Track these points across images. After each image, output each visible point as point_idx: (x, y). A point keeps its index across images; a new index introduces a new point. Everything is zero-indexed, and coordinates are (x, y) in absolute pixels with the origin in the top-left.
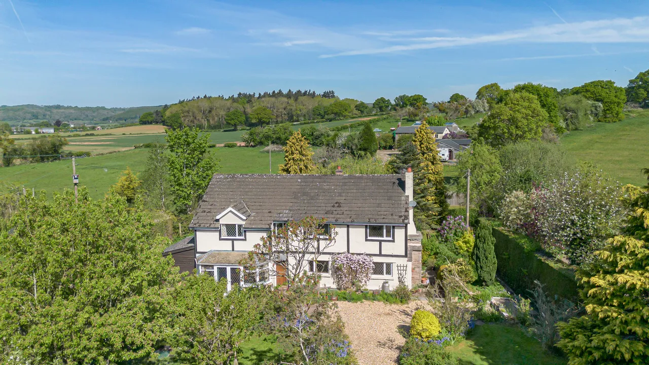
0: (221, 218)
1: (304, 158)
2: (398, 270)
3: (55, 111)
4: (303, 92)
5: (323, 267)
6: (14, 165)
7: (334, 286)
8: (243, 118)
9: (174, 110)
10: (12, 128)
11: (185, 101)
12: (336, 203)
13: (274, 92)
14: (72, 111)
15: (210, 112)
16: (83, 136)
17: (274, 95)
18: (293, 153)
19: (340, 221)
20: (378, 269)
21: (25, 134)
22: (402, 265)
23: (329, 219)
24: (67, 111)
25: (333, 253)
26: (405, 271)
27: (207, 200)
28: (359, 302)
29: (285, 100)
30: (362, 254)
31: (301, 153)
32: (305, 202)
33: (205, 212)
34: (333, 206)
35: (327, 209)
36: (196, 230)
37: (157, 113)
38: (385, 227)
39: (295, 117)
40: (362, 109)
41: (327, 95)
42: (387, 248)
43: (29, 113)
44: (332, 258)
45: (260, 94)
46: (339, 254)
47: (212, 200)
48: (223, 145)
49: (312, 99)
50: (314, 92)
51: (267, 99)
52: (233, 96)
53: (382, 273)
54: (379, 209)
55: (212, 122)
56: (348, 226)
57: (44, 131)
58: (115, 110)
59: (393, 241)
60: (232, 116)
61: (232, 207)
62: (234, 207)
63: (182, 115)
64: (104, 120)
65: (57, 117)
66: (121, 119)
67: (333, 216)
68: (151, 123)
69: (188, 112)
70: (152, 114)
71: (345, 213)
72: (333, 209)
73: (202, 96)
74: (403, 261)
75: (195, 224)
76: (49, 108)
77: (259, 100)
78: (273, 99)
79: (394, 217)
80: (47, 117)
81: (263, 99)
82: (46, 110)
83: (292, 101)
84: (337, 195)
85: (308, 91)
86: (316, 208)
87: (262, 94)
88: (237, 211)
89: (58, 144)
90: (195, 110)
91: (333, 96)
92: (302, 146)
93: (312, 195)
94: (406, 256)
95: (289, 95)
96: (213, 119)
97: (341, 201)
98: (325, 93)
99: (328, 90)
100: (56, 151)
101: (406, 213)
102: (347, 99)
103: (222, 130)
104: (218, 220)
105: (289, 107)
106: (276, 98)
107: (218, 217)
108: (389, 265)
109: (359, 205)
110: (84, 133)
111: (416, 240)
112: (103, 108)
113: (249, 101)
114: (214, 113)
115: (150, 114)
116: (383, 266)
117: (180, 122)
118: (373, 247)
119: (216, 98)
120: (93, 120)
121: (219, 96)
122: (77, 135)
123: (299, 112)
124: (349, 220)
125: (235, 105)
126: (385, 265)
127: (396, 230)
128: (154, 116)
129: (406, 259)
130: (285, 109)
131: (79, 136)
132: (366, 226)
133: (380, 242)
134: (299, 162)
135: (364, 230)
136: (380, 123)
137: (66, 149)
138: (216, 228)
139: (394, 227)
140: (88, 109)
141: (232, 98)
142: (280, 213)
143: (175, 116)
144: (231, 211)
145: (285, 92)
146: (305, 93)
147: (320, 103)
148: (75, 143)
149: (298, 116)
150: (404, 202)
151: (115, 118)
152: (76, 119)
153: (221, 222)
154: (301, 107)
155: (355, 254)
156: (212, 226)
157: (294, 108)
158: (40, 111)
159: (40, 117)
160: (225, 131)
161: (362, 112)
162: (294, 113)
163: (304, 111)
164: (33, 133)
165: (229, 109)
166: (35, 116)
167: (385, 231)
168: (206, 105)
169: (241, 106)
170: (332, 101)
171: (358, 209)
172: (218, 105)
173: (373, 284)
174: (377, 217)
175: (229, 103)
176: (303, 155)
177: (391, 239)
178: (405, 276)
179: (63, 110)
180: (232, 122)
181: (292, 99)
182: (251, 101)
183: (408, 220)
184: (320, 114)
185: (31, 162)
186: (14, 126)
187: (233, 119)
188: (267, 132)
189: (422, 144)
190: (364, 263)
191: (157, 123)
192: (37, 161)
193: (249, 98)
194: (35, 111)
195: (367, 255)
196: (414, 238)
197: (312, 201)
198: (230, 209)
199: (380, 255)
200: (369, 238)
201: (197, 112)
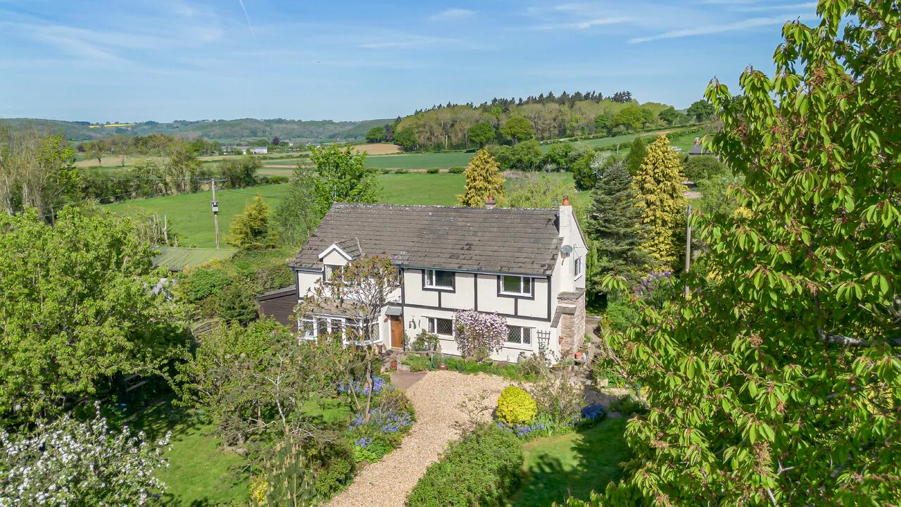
0: (325, 256)
1: (490, 187)
2: (539, 338)
3: (275, 126)
4: (584, 94)
5: (445, 326)
6: (202, 191)
7: (459, 353)
8: (492, 134)
9: (406, 124)
10: (223, 147)
11: (423, 111)
12: (467, 245)
13: (542, 95)
14: (295, 126)
15: (453, 125)
16: (297, 157)
17: (541, 100)
18: (475, 180)
19: (465, 268)
20: (514, 335)
21: (235, 154)
22: (544, 332)
23: (451, 266)
24: (290, 126)
25: (456, 310)
26: (547, 340)
27: (318, 234)
28: (472, 375)
29: (556, 106)
30: (492, 313)
31: (486, 180)
32: (430, 241)
33: (311, 249)
34: (462, 249)
35: (453, 251)
36: (297, 271)
37: (387, 128)
38: (522, 279)
39: (568, 132)
40: (670, 118)
41: (618, 98)
42: (525, 307)
43: (246, 129)
44: (456, 316)
45: (520, 100)
46: (463, 311)
47: (324, 234)
48: (447, 170)
49: (596, 105)
50: (600, 94)
51: (531, 106)
52: (486, 103)
53: (519, 341)
54: (517, 254)
55: (454, 140)
56: (476, 276)
57: (257, 151)
58: (344, 124)
59: (532, 298)
60: (478, 132)
61: (336, 244)
62: (340, 244)
63: (416, 130)
64: (331, 137)
65: (277, 134)
66: (350, 136)
67: (456, 261)
68: (379, 141)
69: (424, 126)
70: (382, 129)
71: (474, 257)
72: (463, 252)
73: (445, 105)
74: (545, 327)
75: (297, 263)
76: (269, 123)
77: (519, 107)
78: (539, 106)
79: (535, 266)
80: (267, 133)
81: (524, 107)
82: (266, 126)
83: (565, 108)
84: (471, 233)
85: (592, 93)
86: (439, 250)
87: (525, 99)
88: (341, 249)
89: (250, 166)
90: (433, 124)
91: (629, 100)
92: (488, 170)
93: (441, 232)
94: (548, 319)
95: (563, 99)
96: (456, 135)
97: (474, 243)
98: (616, 95)
99: (620, 90)
100: (248, 175)
101: (552, 262)
102: (649, 104)
103: (465, 151)
104: (321, 260)
105: (560, 118)
106: (544, 104)
107: (321, 256)
108: (527, 331)
109: (495, 248)
110: (298, 154)
111: (568, 299)
112: (330, 122)
113: (506, 110)
114: (457, 126)
115: (379, 130)
116: (520, 331)
117: (412, 139)
118: (506, 306)
119: (462, 107)
120: (318, 137)
121: (468, 104)
122: (289, 156)
123: (575, 124)
124: (476, 267)
125: (486, 114)
126: (522, 329)
127: (537, 284)
128: (384, 131)
129: (550, 324)
130: (555, 120)
131: (292, 157)
132: (499, 277)
133: (516, 298)
134: (483, 192)
135: (495, 281)
136: (682, 139)
137: (260, 173)
138: (318, 269)
139: (533, 279)
140: (312, 123)
141: (484, 108)
142: (395, 255)
143: (408, 132)
144: (334, 249)
145: (557, 95)
146: (587, 96)
147: (607, 110)
148: (283, 166)
149: (573, 129)
150: (553, 247)
151: (342, 135)
152: (298, 137)
153: (326, 261)
154: (578, 116)
155: (483, 312)
156: (314, 266)
157: (567, 119)
158: (259, 126)
159: (259, 134)
160: (468, 152)
161: (670, 122)
162: (568, 126)
163: (583, 122)
164: (245, 153)
165: (477, 121)
166: (254, 133)
167: (522, 284)
168: (447, 117)
169: (494, 118)
170: (625, 105)
171: (491, 253)
172: (462, 116)
173: (507, 353)
174: (513, 265)
175: (477, 114)
176: (489, 182)
177: (529, 295)
178: (546, 347)
179: (285, 125)
180: (477, 140)
181: (567, 104)
182: (508, 110)
183: (550, 271)
184: (605, 126)
185: (222, 188)
186: (224, 145)
187: (478, 135)
188: (503, 153)
189: (656, 168)
190: (492, 325)
191: (387, 141)
192: (227, 187)
193: (505, 105)
194: (253, 127)
195: (499, 315)
196: (565, 296)
197: (438, 241)
198: (334, 246)
199: (516, 316)
200: (502, 293)
201: (435, 126)
